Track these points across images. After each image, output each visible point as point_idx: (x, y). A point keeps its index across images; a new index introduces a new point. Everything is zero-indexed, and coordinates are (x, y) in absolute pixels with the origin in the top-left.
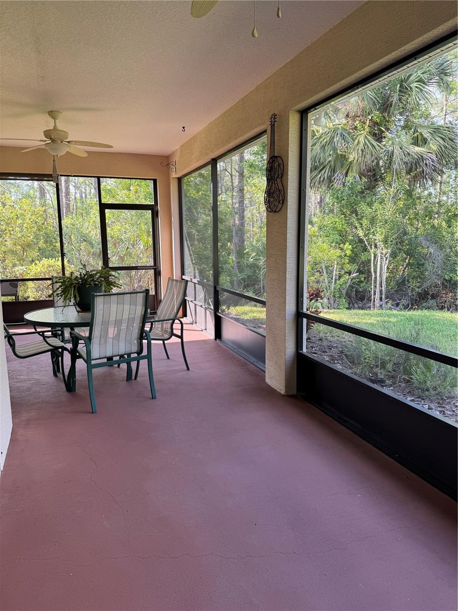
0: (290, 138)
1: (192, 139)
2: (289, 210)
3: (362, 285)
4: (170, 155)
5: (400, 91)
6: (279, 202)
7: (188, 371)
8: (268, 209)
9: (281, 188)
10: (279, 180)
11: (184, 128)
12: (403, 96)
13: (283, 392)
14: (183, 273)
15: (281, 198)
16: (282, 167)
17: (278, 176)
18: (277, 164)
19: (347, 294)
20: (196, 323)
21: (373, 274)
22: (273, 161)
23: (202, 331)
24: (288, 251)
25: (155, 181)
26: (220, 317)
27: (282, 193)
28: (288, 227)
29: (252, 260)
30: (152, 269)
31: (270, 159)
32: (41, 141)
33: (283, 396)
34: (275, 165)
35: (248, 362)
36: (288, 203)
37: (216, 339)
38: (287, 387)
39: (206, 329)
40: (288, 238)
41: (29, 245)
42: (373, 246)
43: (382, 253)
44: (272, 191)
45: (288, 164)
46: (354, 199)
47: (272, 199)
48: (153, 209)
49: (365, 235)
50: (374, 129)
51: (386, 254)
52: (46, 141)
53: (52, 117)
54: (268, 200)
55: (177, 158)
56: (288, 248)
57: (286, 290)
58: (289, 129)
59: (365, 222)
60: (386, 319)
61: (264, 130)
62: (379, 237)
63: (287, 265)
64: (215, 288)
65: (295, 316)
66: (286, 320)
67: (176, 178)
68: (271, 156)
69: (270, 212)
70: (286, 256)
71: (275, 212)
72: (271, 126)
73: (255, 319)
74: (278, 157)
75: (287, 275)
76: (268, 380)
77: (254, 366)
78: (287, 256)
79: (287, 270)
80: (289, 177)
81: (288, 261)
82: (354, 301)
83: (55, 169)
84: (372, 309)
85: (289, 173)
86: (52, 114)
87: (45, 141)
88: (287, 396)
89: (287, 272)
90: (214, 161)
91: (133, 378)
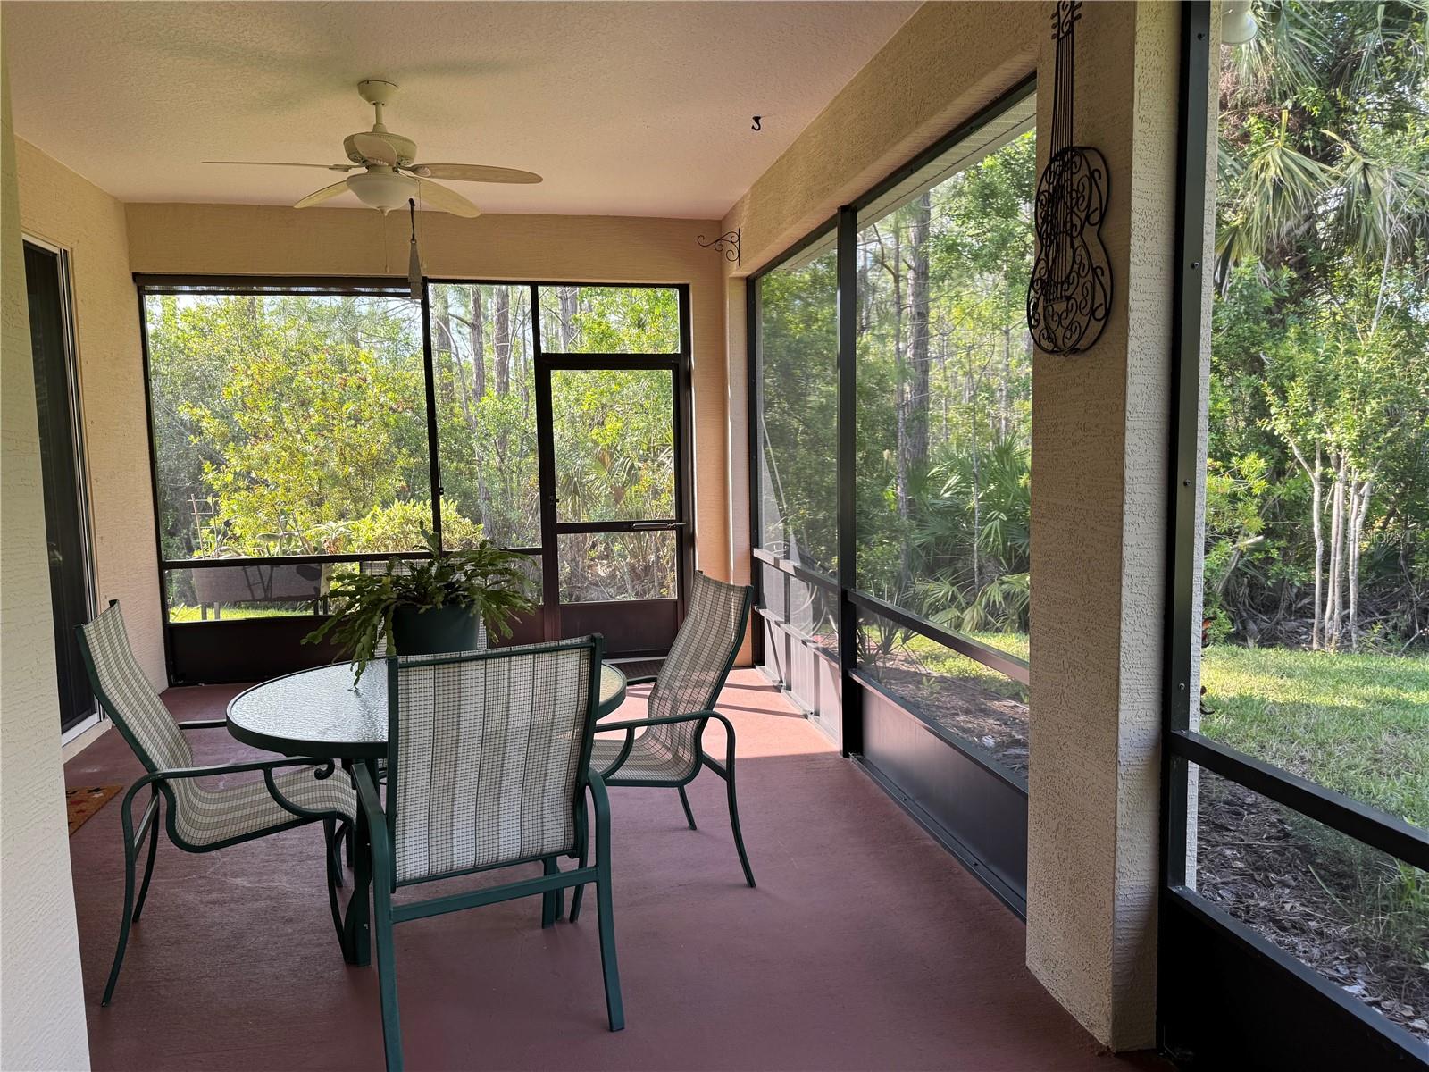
0: (1137, 71)
1: (783, 157)
2: (1133, 345)
3: (1274, 570)
4: (725, 217)
5: (1386, 24)
6: (1092, 312)
7: (750, 890)
8: (1045, 343)
9: (1099, 259)
10: (1090, 234)
11: (757, 119)
12: (1393, 37)
13: (1103, 1034)
14: (755, 541)
15: (1099, 299)
16: (1103, 184)
17: (1088, 217)
18: (1084, 171)
19: (1226, 593)
20: (789, 688)
21: (1319, 544)
22: (1065, 164)
23: (806, 717)
24: (1127, 498)
25: (684, 290)
26: (860, 687)
27: (1106, 279)
28: (1129, 407)
29: (947, 495)
30: (672, 528)
31: (1052, 160)
32: (336, 167)
33: (1104, 1053)
34: (1076, 178)
35: (957, 863)
36: (1132, 315)
37: (845, 754)
38: (1121, 1018)
39: (817, 713)
40: (1129, 448)
41: (377, 463)
42: (1317, 462)
43: (1347, 483)
44: (1059, 276)
45: (1129, 168)
46: (1249, 328)
47: (1060, 307)
48: (678, 366)
49: (1295, 431)
50: (1302, 137)
51: (1361, 485)
52: (350, 167)
53: (369, 99)
54: (1040, 310)
55: (742, 223)
56: (1127, 488)
57: (1118, 648)
58: (1134, 35)
59: (1297, 392)
60: (1390, 692)
61: (1028, 71)
62: (1339, 436)
63: (1127, 552)
64: (844, 596)
65: (1156, 747)
66: (1117, 762)
67: (741, 278)
68: (1057, 149)
69: (1052, 352)
70: (1122, 520)
71: (1074, 350)
72: (1059, 40)
73: (966, 679)
74: (1089, 148)
75: (1125, 592)
76: (1033, 963)
77: (980, 885)
78: (1127, 519)
79: (1127, 570)
80: (1134, 216)
81: (1128, 538)
82: (1245, 614)
83: (414, 263)
84: (1315, 646)
85: (1135, 203)
86: (370, 89)
87: (347, 169)
88: (1118, 1055)
89: (1125, 581)
90: (848, 214)
91: (567, 913)
